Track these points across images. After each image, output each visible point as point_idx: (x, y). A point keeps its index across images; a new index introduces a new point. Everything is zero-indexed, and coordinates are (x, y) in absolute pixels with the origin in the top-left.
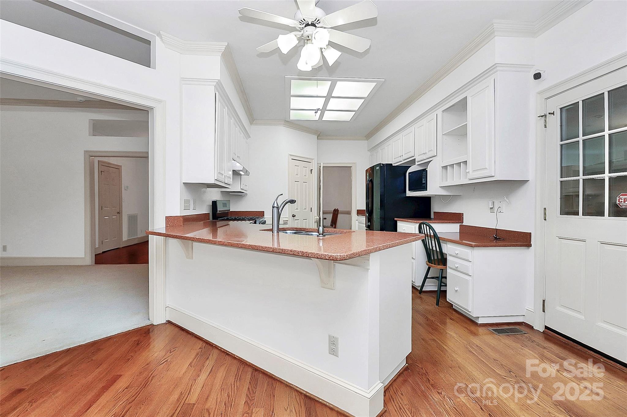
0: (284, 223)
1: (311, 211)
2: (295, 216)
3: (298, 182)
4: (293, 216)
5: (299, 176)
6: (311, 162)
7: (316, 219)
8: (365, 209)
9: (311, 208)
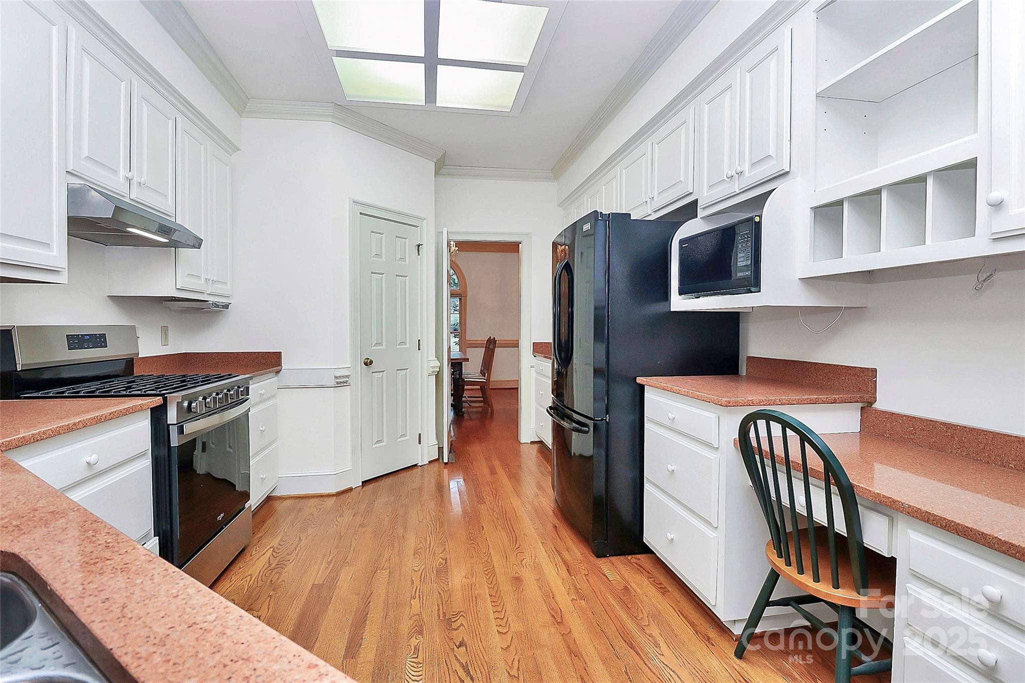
0: (337, 383)
1: (419, 349)
2: (371, 362)
3: (383, 274)
4: (366, 364)
5: (384, 259)
6: (417, 227)
7: (433, 367)
8: (551, 341)
9: (419, 340)
